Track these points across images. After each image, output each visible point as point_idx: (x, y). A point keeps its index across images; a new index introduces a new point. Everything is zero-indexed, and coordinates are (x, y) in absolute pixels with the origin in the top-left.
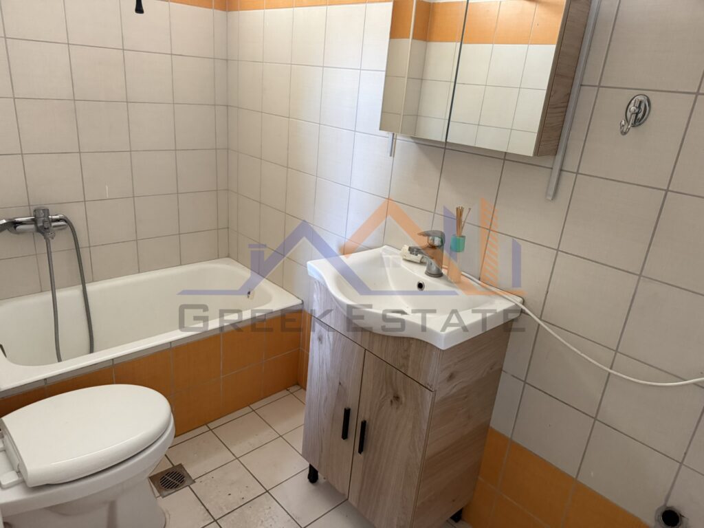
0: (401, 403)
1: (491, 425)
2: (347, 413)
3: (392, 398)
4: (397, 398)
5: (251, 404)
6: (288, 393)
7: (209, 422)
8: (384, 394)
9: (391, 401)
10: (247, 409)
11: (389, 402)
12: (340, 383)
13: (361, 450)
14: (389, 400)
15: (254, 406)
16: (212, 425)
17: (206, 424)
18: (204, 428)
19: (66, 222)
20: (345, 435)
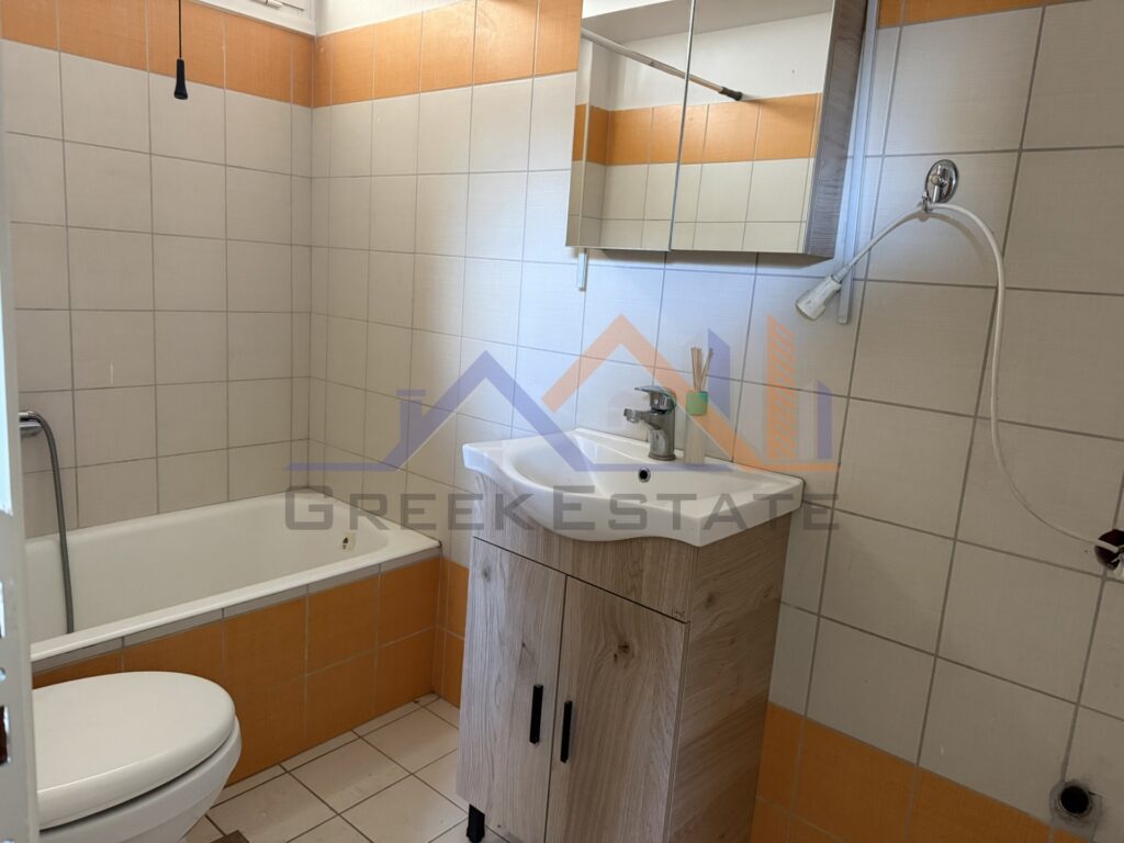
0: (633, 656)
1: (771, 699)
2: (538, 693)
3: (615, 649)
4: (625, 648)
5: (355, 727)
6: (417, 706)
7: (285, 760)
8: (602, 644)
9: (615, 656)
10: (349, 736)
11: (612, 659)
12: (524, 645)
13: (564, 757)
14: (611, 655)
15: (361, 730)
16: (288, 765)
17: (279, 763)
18: (277, 770)
19: (39, 421)
20: (535, 736)
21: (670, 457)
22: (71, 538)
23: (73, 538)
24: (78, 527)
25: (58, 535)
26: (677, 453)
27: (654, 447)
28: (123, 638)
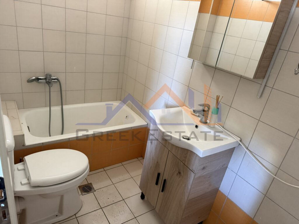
0: (181, 176)
2: (159, 175)
4: (180, 173)
5: (122, 162)
6: (137, 160)
7: (105, 167)
8: (175, 170)
9: (177, 174)
10: (120, 164)
11: (176, 174)
12: (157, 162)
13: (162, 191)
14: (176, 173)
15: (123, 163)
16: (105, 169)
17: (103, 168)
18: (102, 170)
19: (58, 80)
20: (157, 184)
21: (206, 123)
22: (64, 107)
23: (65, 107)
24: (66, 105)
25: (61, 106)
26: (208, 121)
27: (201, 120)
28: (69, 138)
